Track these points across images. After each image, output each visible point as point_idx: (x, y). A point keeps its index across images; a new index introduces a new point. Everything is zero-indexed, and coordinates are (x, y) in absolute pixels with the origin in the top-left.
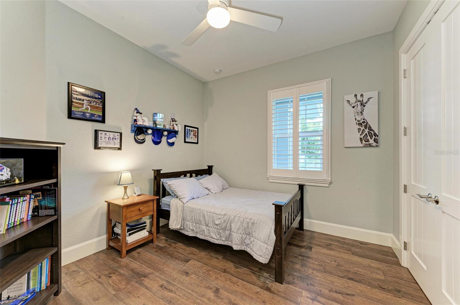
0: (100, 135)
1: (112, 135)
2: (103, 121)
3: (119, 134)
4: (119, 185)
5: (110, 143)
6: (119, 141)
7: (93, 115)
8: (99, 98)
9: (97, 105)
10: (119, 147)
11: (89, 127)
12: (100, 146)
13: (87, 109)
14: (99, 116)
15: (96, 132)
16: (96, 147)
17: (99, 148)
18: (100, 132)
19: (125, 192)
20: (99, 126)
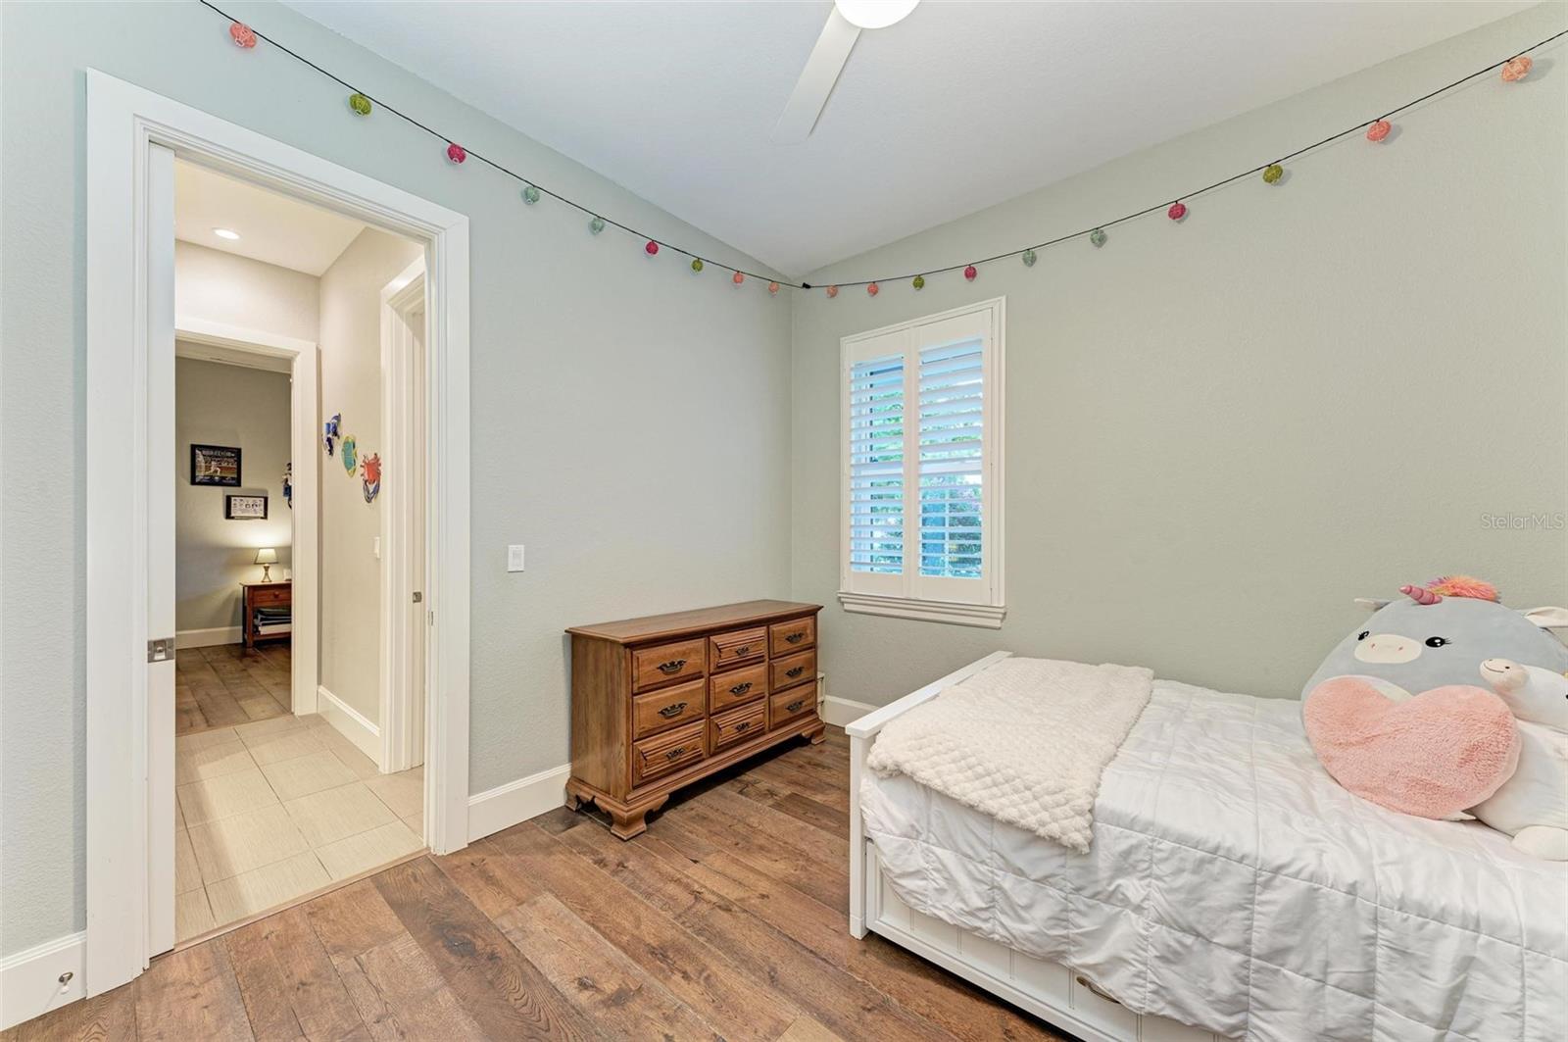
0: (233, 502)
1: (251, 501)
2: (238, 482)
3: (263, 499)
4: (255, 564)
5: (248, 512)
6: (262, 507)
7: (223, 478)
8: (232, 457)
9: (230, 465)
10: (262, 515)
11: (218, 493)
12: (233, 515)
13: (216, 471)
14: (233, 479)
15: (228, 499)
16: (228, 516)
17: (233, 518)
18: (233, 498)
19: (266, 574)
20: (231, 491)
